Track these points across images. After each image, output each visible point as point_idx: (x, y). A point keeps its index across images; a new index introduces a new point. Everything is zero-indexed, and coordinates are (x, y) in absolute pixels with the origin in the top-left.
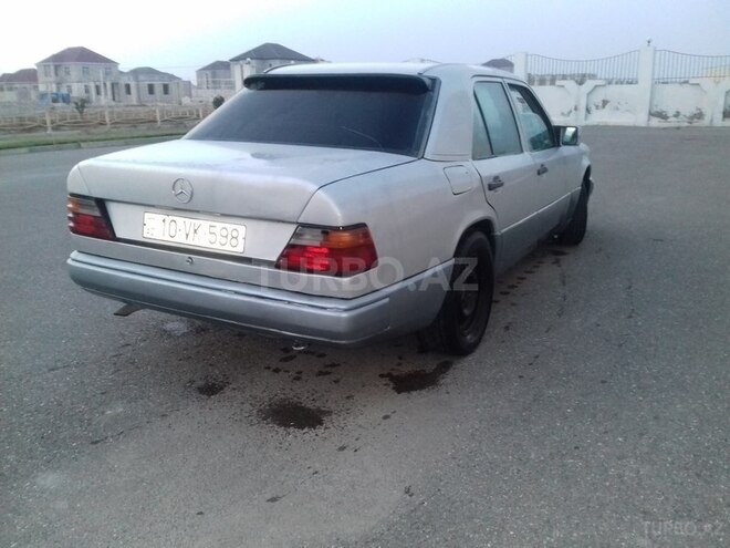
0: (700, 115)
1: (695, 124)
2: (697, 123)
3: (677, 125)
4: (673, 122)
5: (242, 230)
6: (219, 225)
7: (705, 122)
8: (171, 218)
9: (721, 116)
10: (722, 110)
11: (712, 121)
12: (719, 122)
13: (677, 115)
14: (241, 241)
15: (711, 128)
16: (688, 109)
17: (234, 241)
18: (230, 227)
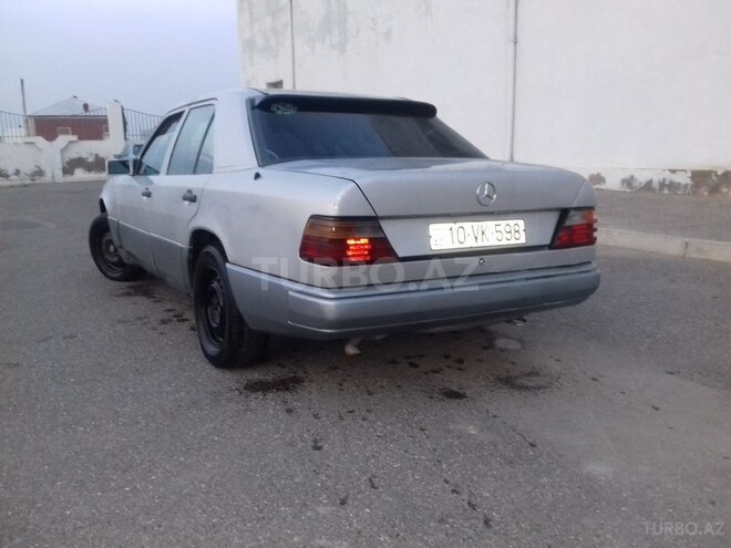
0: (40, 173)
1: (37, 182)
2: (39, 180)
3: (19, 182)
4: (15, 180)
5: (521, 223)
6: (503, 223)
7: (47, 178)
8: (459, 224)
9: (61, 172)
10: (60, 166)
11: (53, 177)
12: (60, 177)
13: (17, 173)
14: (523, 234)
15: (53, 183)
16: (27, 167)
17: (517, 235)
18: (512, 222)
